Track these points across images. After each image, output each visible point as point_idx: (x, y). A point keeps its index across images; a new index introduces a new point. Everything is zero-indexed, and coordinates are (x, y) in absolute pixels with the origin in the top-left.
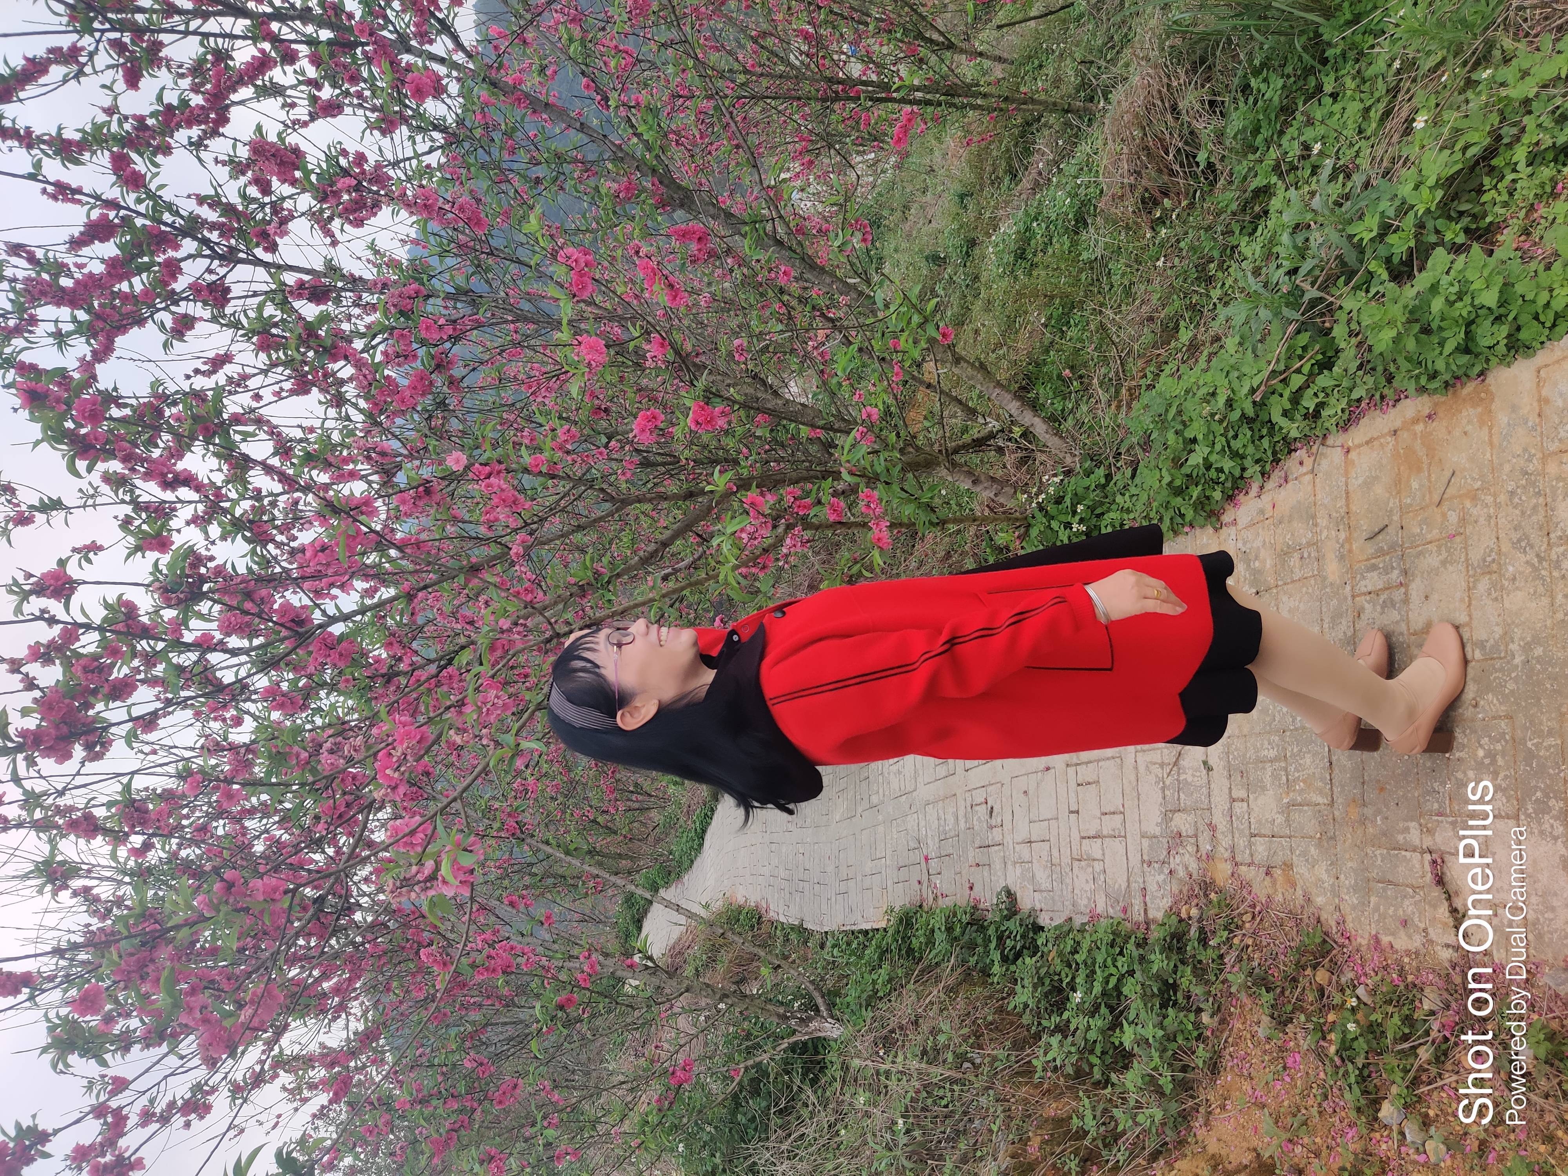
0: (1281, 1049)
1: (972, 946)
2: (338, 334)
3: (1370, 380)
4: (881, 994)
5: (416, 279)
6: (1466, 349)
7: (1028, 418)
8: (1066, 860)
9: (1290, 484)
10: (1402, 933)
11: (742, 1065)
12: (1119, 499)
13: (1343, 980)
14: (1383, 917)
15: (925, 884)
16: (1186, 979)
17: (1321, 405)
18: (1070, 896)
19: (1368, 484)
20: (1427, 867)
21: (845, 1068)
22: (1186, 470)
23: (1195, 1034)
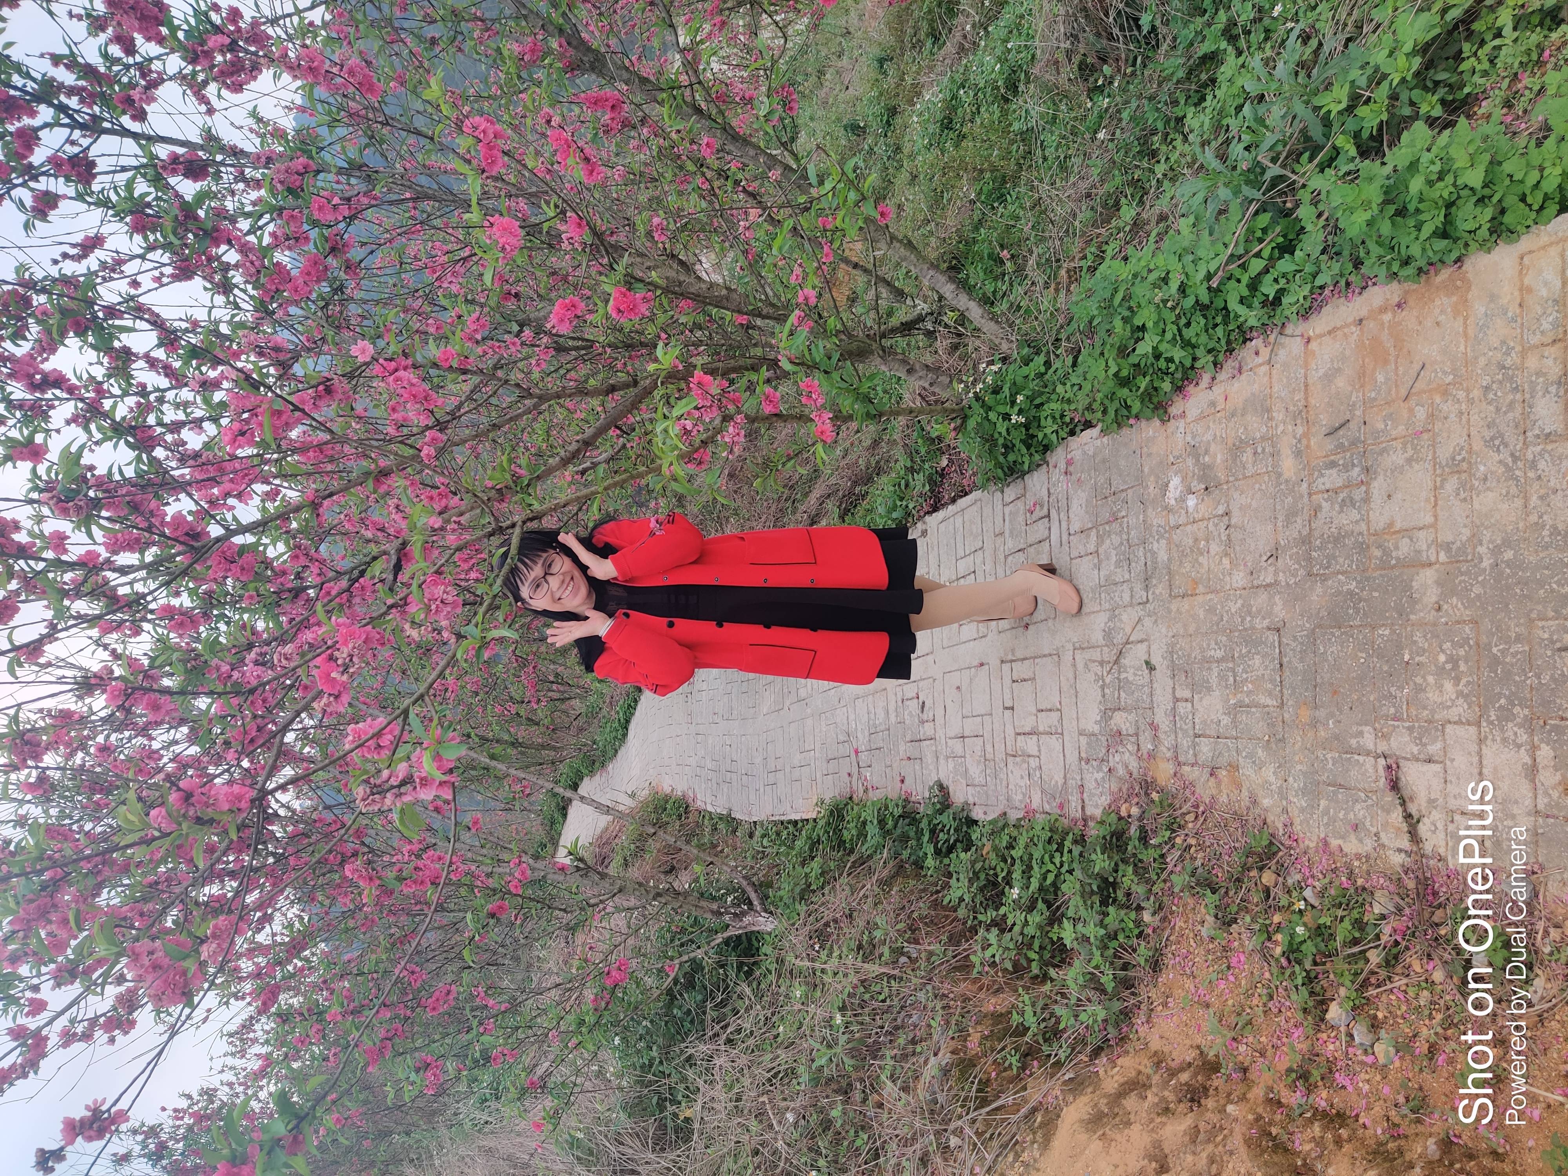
0: (1225, 949)
1: (904, 839)
2: (221, 213)
3: (1336, 267)
4: (813, 887)
5: (304, 152)
6: (1443, 233)
7: (963, 302)
8: (999, 755)
9: (1244, 376)
10: (1352, 837)
11: (677, 961)
12: (1060, 389)
13: (1290, 882)
14: (1333, 820)
15: (855, 776)
16: (1128, 879)
17: (1281, 292)
18: (1004, 791)
19: (1329, 378)
20: (1381, 772)
21: (780, 961)
22: (1134, 360)
23: (1136, 931)
